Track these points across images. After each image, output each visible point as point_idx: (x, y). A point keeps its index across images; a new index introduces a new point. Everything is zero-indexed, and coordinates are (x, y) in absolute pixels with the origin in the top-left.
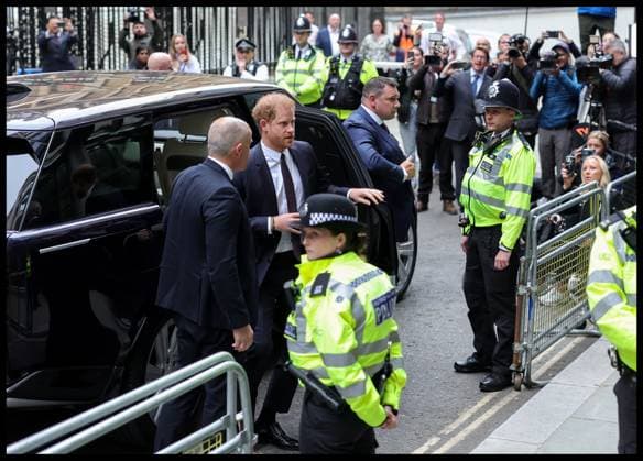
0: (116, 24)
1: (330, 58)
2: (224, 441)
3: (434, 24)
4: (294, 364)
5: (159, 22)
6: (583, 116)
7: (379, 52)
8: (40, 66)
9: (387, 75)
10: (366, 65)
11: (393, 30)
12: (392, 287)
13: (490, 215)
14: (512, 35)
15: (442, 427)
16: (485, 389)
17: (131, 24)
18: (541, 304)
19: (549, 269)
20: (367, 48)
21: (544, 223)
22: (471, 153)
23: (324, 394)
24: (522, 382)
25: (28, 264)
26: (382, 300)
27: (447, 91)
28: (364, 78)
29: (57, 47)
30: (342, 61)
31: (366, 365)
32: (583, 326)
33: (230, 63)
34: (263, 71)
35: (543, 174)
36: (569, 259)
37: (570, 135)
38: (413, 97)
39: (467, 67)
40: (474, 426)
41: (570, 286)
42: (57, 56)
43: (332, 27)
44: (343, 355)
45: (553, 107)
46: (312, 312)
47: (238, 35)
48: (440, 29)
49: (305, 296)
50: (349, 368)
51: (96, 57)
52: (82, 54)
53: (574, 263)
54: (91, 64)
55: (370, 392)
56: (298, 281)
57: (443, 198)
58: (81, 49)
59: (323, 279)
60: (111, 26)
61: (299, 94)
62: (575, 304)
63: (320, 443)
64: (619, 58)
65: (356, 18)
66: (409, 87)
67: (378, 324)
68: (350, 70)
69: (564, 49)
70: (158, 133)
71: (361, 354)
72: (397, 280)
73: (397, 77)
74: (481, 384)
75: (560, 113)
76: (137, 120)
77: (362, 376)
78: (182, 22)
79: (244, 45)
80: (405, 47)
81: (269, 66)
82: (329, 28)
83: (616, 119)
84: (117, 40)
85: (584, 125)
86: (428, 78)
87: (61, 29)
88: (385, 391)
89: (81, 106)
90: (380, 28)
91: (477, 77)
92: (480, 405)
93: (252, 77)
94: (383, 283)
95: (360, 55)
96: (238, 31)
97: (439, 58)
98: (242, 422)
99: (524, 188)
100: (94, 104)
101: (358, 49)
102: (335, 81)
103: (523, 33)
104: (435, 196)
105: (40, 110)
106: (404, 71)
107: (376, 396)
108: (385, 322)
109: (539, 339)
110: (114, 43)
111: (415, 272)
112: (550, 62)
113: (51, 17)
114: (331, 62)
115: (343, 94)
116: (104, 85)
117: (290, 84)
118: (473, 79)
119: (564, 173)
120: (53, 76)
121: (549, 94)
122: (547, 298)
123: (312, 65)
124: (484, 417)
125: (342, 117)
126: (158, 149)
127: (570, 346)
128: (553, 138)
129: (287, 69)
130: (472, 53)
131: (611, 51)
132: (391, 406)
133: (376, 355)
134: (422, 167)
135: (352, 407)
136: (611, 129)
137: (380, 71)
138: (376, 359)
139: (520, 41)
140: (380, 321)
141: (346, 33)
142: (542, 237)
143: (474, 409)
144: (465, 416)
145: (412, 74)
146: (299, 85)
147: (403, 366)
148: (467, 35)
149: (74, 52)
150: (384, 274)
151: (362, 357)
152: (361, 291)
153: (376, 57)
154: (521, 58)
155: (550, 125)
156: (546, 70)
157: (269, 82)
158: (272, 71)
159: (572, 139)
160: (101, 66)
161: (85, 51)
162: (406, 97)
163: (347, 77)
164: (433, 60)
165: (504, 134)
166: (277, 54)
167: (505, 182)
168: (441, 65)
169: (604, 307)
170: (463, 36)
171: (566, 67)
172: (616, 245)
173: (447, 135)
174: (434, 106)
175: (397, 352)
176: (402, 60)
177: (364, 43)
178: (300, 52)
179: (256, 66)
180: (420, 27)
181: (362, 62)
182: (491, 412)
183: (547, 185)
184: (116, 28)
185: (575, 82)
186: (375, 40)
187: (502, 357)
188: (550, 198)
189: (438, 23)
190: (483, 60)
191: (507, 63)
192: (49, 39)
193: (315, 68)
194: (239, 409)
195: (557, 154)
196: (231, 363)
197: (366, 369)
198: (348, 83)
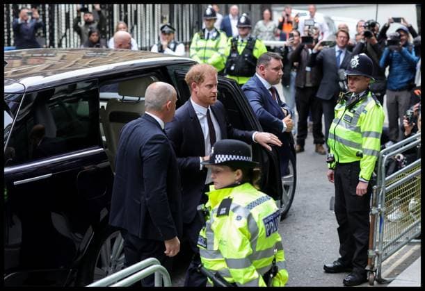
0: (71, 13)
1: (231, 38)
3: (308, 13)
4: (205, 266)
5: (103, 12)
7: (268, 34)
8: (14, 45)
9: (273, 51)
10: (258, 44)
11: (278, 18)
12: (277, 209)
13: (350, 154)
14: (366, 21)
16: (347, 284)
17: (82, 14)
18: (389, 221)
19: (394, 195)
20: (259, 30)
21: (390, 160)
22: (336, 108)
24: (375, 279)
25: (6, 193)
26: (270, 219)
27: (318, 63)
28: (256, 54)
29: (27, 30)
30: (239, 41)
31: (259, 266)
33: (156, 42)
35: (390, 124)
36: (409, 187)
37: (409, 95)
38: (293, 67)
39: (333, 44)
41: (410, 207)
42: (26, 37)
43: (233, 15)
44: (242, 259)
45: (397, 74)
46: (219, 228)
47: (162, 22)
48: (312, 16)
49: (213, 216)
50: (247, 269)
51: (56, 38)
52: (45, 36)
53: (413, 190)
54: (52, 44)
56: (207, 205)
57: (316, 142)
58: (45, 32)
59: (227, 203)
60: (67, 15)
62: (414, 221)
66: (291, 59)
67: (267, 236)
68: (246, 47)
69: (405, 31)
70: (102, 95)
71: (255, 259)
72: (282, 203)
73: (281, 52)
74: (344, 280)
75: (402, 79)
76: (87, 85)
77: (256, 275)
78: (120, 12)
79: (167, 29)
80: (287, 30)
81: (185, 44)
82: (230, 16)
84: (71, 26)
86: (304, 53)
87: (30, 17)
89: (45, 75)
90: (269, 16)
91: (341, 52)
93: (172, 53)
94: (270, 206)
95: (253, 36)
96: (162, 19)
97: (312, 38)
99: (377, 135)
100: (55, 73)
101: (251, 32)
102: (234, 55)
103: (375, 20)
104: (310, 141)
105: (14, 78)
106: (286, 48)
108: (272, 235)
109: (387, 247)
110: (69, 28)
111: (295, 198)
112: (395, 41)
113: (22, 8)
114: (232, 41)
115: (240, 65)
116: (62, 59)
117: (201, 58)
118: (337, 54)
119: (405, 123)
120: (24, 52)
121: (394, 65)
123: (217, 44)
125: (240, 82)
126: (103, 107)
127: (410, 252)
128: (397, 98)
129: (199, 47)
130: (337, 35)
133: (266, 259)
134: (299, 119)
137: (268, 48)
138: (266, 262)
139: (372, 25)
140: (269, 234)
141: (243, 20)
142: (389, 171)
145: (292, 50)
147: (285, 268)
148: (333, 21)
149: (39, 34)
150: (272, 199)
152: (255, 212)
153: (265, 38)
154: (373, 38)
155: (395, 88)
156: (391, 47)
157: (185, 56)
158: (187, 48)
159: (411, 98)
160: (60, 45)
161: (48, 34)
162: (288, 67)
163: (244, 52)
164: (308, 40)
165: (361, 95)
166: (192, 35)
167: (362, 131)
168: (314, 43)
170: (330, 22)
171: (406, 44)
173: (318, 96)
174: (308, 75)
175: (281, 257)
176: (285, 40)
177: (256, 27)
178: (209, 34)
179: (176, 44)
180: (297, 16)
181: (255, 42)
183: (393, 132)
184: (71, 16)
185: (413, 56)
186: (265, 25)
187: (360, 260)
188: (395, 142)
189: (311, 12)
190: (345, 40)
191: (362, 41)
192: (21, 24)
193: (220, 46)
195: (400, 109)
196: (158, 266)
197: (259, 270)
198: (244, 57)
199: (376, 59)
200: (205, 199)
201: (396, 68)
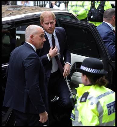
26: (111, 105)
28: (105, 8)
56: (77, 95)
61: (78, 15)
67: (109, 115)
70: (17, 32)
76: (8, 26)
102: (93, 10)
108: (112, 114)
123: (83, 3)
126: (18, 39)
129: (73, 4)
140: (110, 113)
146: (78, 11)
150: (114, 93)
179: (60, 3)
181: (105, 2)
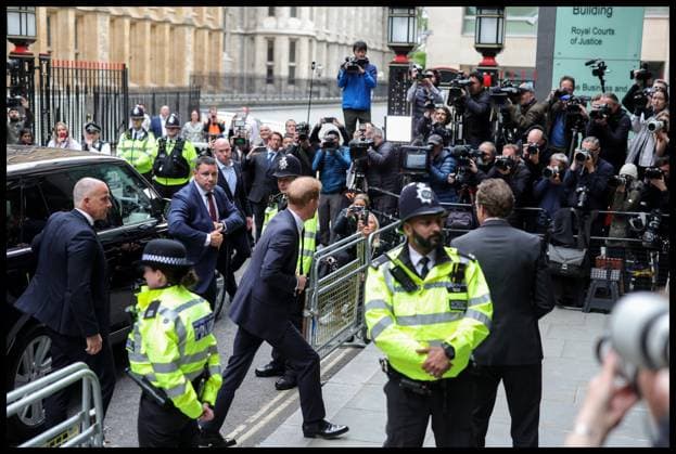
1: (159, 139)
2: (81, 432)
4: (133, 370)
6: (351, 185)
7: (196, 135)
10: (187, 145)
12: (210, 312)
15: (247, 417)
16: (280, 388)
18: (321, 324)
19: (327, 298)
20: (187, 131)
21: (322, 263)
22: (267, 211)
23: (154, 393)
26: (201, 322)
28: (186, 155)
30: (168, 141)
31: (188, 371)
32: (352, 340)
34: (106, 148)
40: (271, 416)
43: (163, 115)
44: (167, 364)
45: (329, 177)
46: (146, 330)
49: (141, 317)
50: (172, 374)
53: (346, 292)
55: (189, 393)
56: (138, 307)
59: (155, 306)
61: (136, 166)
63: (150, 430)
64: (378, 141)
65: (177, 109)
67: (197, 340)
68: (175, 148)
69: (336, 133)
71: (184, 362)
74: (277, 384)
75: (334, 182)
77: (183, 380)
79: (92, 128)
82: (161, 116)
83: (376, 186)
85: (351, 191)
88: (204, 391)
90: (197, 117)
91: (273, 154)
92: (276, 400)
93: (97, 152)
95: (182, 137)
96: (87, 117)
98: (94, 418)
99: (311, 235)
101: (180, 133)
107: (194, 395)
108: (203, 339)
114: (160, 142)
115: (169, 166)
117: (128, 159)
118: (269, 156)
122: (324, 319)
123: (145, 144)
124: (279, 409)
127: (342, 355)
128: (328, 201)
129: (126, 147)
130: (270, 137)
131: (372, 136)
132: (209, 403)
133: (194, 365)
135: (176, 403)
136: (372, 194)
138: (197, 367)
140: (199, 337)
141: (171, 120)
142: (321, 274)
143: (272, 403)
144: (265, 409)
147: (219, 372)
148: (261, 124)
150: (205, 301)
151: (184, 366)
152: (184, 315)
153: (193, 139)
155: (327, 191)
159: (343, 201)
163: (173, 153)
169: (380, 327)
172: (386, 280)
175: (214, 361)
178: (136, 134)
179: (101, 144)
181: (184, 143)
182: (284, 405)
183: (324, 235)
186: (193, 126)
188: (325, 245)
190: (279, 142)
191: (295, 144)
193: (147, 146)
194: (92, 406)
195: (331, 212)
196: (86, 370)
197: (187, 375)
198: (173, 158)
199: (308, 163)
200: (134, 301)
201: (328, 172)
